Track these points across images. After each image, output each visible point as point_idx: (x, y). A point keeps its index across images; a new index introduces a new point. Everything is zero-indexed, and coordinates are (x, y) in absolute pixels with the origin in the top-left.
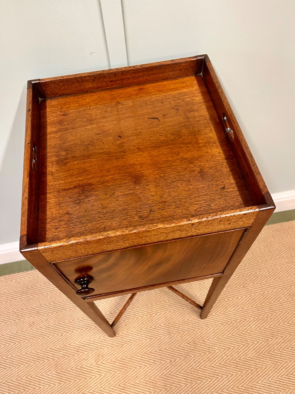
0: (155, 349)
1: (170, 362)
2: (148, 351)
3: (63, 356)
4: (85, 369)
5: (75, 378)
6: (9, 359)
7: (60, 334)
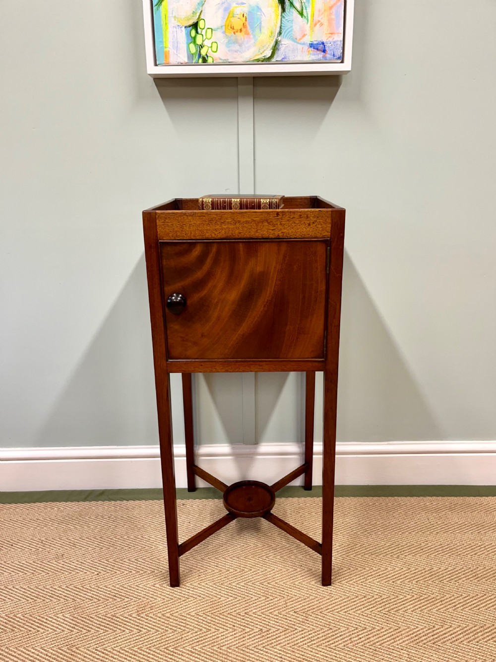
0: (238, 611)
1: (259, 631)
2: (226, 611)
3: (90, 598)
4: (118, 619)
5: (98, 628)
6: (8, 590)
7: (96, 573)
